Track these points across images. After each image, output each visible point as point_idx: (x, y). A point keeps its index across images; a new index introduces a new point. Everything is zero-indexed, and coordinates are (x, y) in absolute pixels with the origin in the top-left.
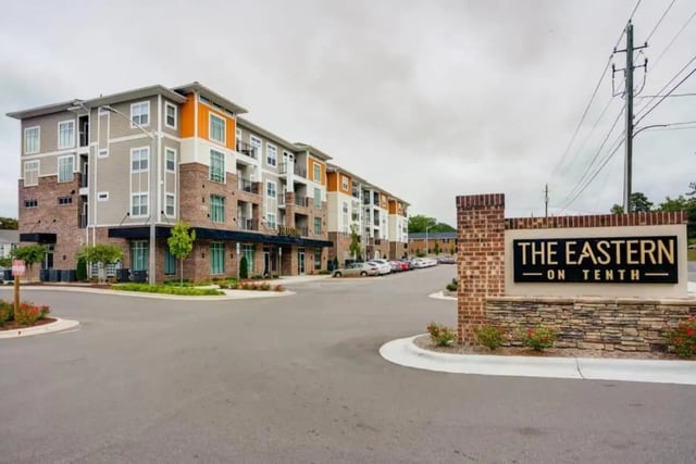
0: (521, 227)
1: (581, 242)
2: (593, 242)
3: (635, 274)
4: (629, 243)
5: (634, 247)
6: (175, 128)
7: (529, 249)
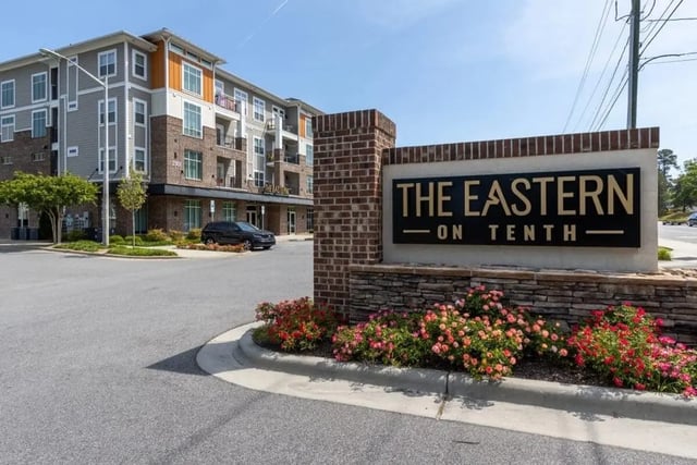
0: (406, 161)
1: (486, 181)
2: (505, 180)
3: (570, 232)
4: (561, 180)
5: (568, 187)
6: (145, 78)
7: (411, 192)
